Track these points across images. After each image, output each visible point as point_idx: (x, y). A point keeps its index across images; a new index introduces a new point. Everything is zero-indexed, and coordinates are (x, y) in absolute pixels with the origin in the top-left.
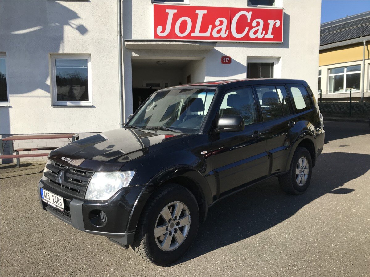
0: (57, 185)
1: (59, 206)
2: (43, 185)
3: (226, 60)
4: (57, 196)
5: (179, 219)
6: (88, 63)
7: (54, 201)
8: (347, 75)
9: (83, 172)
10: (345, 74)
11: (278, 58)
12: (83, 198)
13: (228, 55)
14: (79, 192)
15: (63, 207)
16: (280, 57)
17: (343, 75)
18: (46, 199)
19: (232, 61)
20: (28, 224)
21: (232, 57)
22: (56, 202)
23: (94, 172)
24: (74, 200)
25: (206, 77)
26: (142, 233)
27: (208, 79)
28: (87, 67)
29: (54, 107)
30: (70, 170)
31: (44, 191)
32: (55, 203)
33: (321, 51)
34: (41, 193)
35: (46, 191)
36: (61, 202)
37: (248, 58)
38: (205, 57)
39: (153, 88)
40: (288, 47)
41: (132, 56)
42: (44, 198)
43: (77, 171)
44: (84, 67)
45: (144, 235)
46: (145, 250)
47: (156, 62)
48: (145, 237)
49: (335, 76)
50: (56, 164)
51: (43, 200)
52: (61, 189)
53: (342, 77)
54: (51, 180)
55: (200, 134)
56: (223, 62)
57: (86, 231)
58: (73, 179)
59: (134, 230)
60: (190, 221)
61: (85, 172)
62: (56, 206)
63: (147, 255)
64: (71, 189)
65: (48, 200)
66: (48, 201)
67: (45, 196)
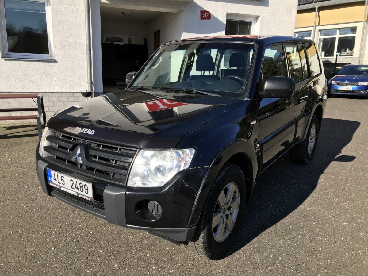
0: (71, 165)
1: (84, 193)
2: (46, 164)
3: (206, 15)
4: (79, 181)
5: (231, 204)
6: (46, 7)
7: (74, 187)
8: (340, 38)
9: (117, 148)
10: (337, 36)
11: (257, 18)
12: (124, 184)
13: (207, 10)
14: (113, 175)
15: (90, 195)
16: (259, 16)
17: (335, 39)
18: (57, 183)
19: (211, 17)
20: (11, 209)
21: (212, 13)
22: (77, 188)
23: (138, 150)
24: (108, 186)
25: (184, 33)
26: (202, 226)
27: (186, 36)
28: (45, 11)
29: (5, 60)
30: (90, 145)
31: (53, 172)
32: (76, 190)
33: (299, 12)
34: (46, 176)
35: (56, 173)
36: (87, 190)
37: (228, 14)
38: (183, 10)
39: (115, 43)
40: (267, 6)
41: (101, 3)
42: (54, 181)
43: (104, 146)
44: (41, 12)
45: (204, 228)
46: (204, 246)
47: (123, 13)
48: (205, 231)
49: (324, 39)
50: (63, 136)
51: (51, 184)
52: (79, 170)
53: (333, 40)
54: (57, 157)
55: (246, 99)
56: (202, 18)
57: (127, 227)
58: (100, 158)
59: (196, 224)
60: (239, 204)
61: (120, 149)
62: (78, 193)
63: (205, 250)
64: (98, 171)
65: (61, 185)
66: (61, 187)
67: (56, 180)
